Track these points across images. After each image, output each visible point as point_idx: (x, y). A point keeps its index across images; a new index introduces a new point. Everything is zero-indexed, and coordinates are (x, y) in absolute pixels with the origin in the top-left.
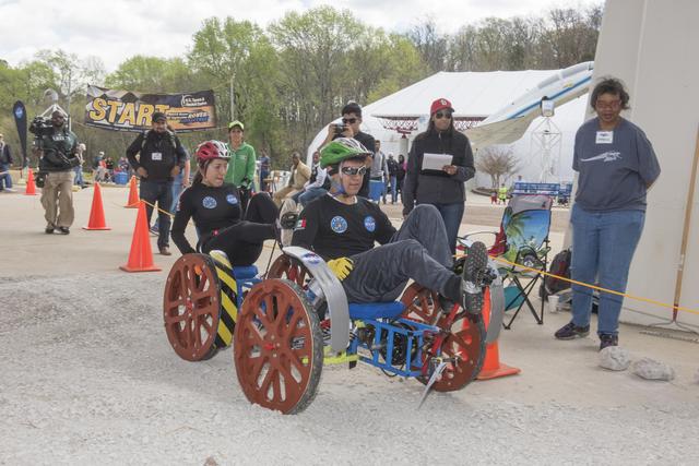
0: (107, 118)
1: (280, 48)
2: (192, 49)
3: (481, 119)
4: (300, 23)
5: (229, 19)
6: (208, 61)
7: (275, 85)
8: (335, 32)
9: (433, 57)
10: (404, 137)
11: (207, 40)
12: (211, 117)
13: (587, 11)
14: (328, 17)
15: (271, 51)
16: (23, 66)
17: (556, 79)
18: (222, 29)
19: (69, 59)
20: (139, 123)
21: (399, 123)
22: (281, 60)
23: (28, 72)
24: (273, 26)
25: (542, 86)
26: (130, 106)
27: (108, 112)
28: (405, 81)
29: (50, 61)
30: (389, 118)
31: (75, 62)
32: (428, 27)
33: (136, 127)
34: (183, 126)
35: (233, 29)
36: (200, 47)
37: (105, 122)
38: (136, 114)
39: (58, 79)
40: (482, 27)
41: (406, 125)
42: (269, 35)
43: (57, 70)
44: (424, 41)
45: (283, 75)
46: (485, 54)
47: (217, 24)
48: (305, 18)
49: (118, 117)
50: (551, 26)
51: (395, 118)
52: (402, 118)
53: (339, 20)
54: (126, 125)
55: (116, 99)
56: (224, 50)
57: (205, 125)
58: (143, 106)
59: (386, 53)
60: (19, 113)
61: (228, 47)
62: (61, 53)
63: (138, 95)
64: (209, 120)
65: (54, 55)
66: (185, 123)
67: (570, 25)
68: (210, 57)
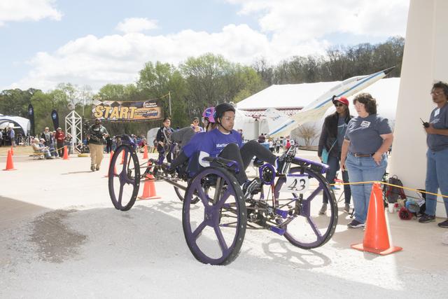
0: (104, 116)
1: (185, 76)
2: (139, 79)
3: (300, 109)
4: (196, 63)
5: (158, 62)
6: (148, 85)
7: (184, 96)
8: (214, 67)
9: (267, 78)
10: (256, 120)
11: (147, 74)
12: (159, 112)
13: (345, 51)
14: (210, 59)
15: (180, 78)
16: (50, 92)
17: (340, 86)
18: (154, 67)
19: (74, 87)
20: (121, 118)
21: (253, 113)
22: (186, 82)
23: (52, 95)
24: (182, 65)
25: (332, 90)
26: (116, 108)
27: (104, 113)
28: (254, 90)
29: (63, 89)
30: (248, 110)
31: (77, 89)
32: (263, 62)
33: (119, 120)
34: (144, 118)
35: (160, 68)
36: (143, 78)
37: (103, 118)
38: (119, 112)
39: (68, 98)
40: (291, 61)
41: (257, 113)
42: (179, 70)
43: (68, 93)
44: (261, 70)
45: (187, 90)
46: (294, 75)
47: (151, 65)
48: (198, 60)
49: (109, 115)
50: (328, 59)
51: (251, 110)
52: (255, 110)
53: (216, 60)
54: (114, 119)
55: (108, 106)
56: (155, 78)
57: (156, 117)
58: (123, 108)
59: (242, 76)
60: (55, 116)
61: (158, 77)
62: (70, 85)
63: (119, 103)
64: (158, 114)
65: (66, 86)
66: (146, 117)
67: (337, 59)
68: (148, 83)
